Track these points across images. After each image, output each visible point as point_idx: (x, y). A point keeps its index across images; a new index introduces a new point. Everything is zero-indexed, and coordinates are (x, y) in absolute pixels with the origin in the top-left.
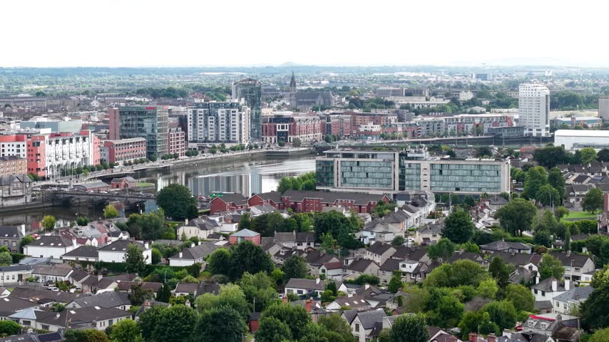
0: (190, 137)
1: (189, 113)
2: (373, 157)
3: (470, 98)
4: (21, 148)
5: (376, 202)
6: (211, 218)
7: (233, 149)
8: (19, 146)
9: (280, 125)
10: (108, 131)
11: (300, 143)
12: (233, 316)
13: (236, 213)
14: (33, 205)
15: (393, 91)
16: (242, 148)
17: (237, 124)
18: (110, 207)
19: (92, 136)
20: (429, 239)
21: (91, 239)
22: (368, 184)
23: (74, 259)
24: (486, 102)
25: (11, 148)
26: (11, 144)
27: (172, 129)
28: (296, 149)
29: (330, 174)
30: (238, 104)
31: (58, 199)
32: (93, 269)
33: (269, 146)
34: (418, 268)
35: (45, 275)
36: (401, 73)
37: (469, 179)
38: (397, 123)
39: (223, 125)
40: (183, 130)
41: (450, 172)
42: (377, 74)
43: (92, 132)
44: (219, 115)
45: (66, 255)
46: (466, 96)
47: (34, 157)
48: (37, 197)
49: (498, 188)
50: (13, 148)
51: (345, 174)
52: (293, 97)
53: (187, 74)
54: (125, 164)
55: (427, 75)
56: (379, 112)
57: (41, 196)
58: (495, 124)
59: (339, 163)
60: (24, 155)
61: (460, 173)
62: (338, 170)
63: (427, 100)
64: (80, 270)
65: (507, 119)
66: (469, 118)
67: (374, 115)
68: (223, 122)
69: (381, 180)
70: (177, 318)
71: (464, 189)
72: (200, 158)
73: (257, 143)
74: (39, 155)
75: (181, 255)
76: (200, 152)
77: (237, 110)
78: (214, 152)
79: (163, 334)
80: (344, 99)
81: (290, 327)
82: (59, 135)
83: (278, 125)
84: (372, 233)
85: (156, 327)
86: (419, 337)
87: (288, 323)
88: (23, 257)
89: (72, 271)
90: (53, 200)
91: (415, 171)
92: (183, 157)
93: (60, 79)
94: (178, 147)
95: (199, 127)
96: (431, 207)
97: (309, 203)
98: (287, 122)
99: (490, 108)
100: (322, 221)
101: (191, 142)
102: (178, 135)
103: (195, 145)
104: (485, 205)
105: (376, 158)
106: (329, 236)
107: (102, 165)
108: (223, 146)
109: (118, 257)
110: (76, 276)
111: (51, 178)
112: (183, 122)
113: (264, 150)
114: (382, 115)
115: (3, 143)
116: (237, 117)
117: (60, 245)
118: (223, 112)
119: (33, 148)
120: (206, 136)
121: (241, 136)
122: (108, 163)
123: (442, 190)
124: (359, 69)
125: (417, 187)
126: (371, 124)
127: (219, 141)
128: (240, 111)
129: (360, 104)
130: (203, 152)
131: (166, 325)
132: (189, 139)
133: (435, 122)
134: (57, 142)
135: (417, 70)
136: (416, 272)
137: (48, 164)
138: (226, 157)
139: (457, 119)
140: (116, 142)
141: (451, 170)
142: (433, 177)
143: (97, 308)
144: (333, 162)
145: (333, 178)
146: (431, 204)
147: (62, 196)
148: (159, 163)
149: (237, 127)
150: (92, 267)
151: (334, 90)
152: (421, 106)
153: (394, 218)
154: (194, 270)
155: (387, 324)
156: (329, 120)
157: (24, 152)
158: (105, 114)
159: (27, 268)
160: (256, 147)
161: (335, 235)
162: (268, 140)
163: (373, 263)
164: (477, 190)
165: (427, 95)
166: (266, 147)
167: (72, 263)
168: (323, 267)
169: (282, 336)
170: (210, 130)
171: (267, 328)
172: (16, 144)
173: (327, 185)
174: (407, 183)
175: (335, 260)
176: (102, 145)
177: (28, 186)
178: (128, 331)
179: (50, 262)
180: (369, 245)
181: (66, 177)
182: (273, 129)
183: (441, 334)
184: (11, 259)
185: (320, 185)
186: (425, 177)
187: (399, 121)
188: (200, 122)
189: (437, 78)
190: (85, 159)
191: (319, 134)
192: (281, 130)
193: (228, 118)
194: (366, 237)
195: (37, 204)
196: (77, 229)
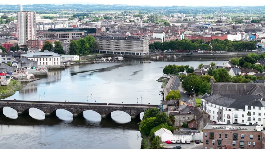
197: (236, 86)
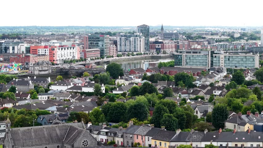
0: (119, 49)
1: (118, 39)
2: (199, 53)
3: (239, 36)
4: (47, 51)
5: (201, 71)
6: (130, 76)
7: (137, 55)
8: (45, 50)
9: (157, 45)
10: (83, 46)
11: (166, 52)
12: (143, 106)
13: (140, 75)
14: (52, 74)
15: (205, 33)
16: (141, 54)
17: (139, 44)
18: (86, 73)
19: (77, 47)
20: (225, 84)
21: (78, 84)
22: (197, 65)
23: (71, 91)
24: (246, 38)
25: (42, 51)
26: (42, 49)
27: (111, 45)
28: (165, 55)
29: (181, 60)
30: (139, 35)
31: (62, 72)
32: (79, 95)
33: (153, 54)
34: (221, 93)
35: (59, 97)
36: (208, 28)
37: (241, 62)
38: (208, 45)
39: (133, 44)
40: (115, 46)
41: (232, 59)
42: (198, 29)
43: (77, 45)
44: (131, 40)
45: (68, 89)
46: (237, 35)
47: (52, 55)
48: (54, 71)
49: (254, 66)
50: (43, 51)
51: (187, 60)
52: (162, 35)
53: (116, 29)
54: (91, 60)
55: (219, 29)
56: (200, 40)
57: (55, 70)
58: (250, 46)
59: (185, 55)
60: (48, 54)
61: (237, 60)
62: (184, 58)
63: (220, 37)
64: (74, 95)
65: (256, 44)
66: (239, 43)
67: (198, 42)
68: (132, 43)
69: (203, 63)
70: (118, 107)
71: (239, 67)
72: (123, 58)
73: (147, 52)
74: (54, 54)
75: (118, 89)
76: (123, 55)
77: (139, 38)
78: (129, 56)
79: (112, 114)
80: (184, 37)
81: (168, 109)
82: (63, 46)
83: (156, 45)
84: (200, 82)
85: (110, 111)
86: (225, 113)
87: (168, 107)
88: (50, 90)
89: (71, 95)
90: (60, 72)
91: (217, 59)
92: (116, 57)
93: (61, 30)
94: (113, 53)
95: (122, 45)
96: (225, 74)
97: (172, 72)
98: (160, 44)
99: (247, 40)
100: (178, 76)
101: (119, 52)
102: (113, 48)
103: (120, 53)
104: (249, 72)
105: (201, 53)
106: (181, 82)
107: (81, 60)
108: (133, 53)
109: (91, 90)
110: (73, 97)
111: (59, 65)
112: (115, 43)
113: (150, 55)
114: (201, 42)
115: (39, 49)
116: (139, 41)
117: (65, 85)
118: (133, 39)
119: (52, 51)
120: (125, 49)
121: (140, 49)
122: (84, 59)
123: (229, 67)
124: (190, 27)
125: (218, 66)
126: (196, 45)
127: (131, 51)
128: (140, 38)
129: (191, 38)
130: (124, 56)
131: (114, 110)
132: (118, 51)
133: (224, 44)
134: (62, 49)
135: (215, 27)
136: (220, 95)
137: (58, 59)
138: (134, 58)
139: (234, 43)
140: (87, 50)
141: (233, 58)
142: (225, 62)
143: (83, 106)
144: (182, 55)
145: (182, 62)
146: (225, 72)
147: (64, 70)
148: (105, 59)
149: (139, 45)
150: (79, 94)
151: (180, 33)
152: (217, 39)
153: (210, 76)
154: (124, 95)
155: (210, 110)
156: (178, 43)
157: (48, 53)
158: (81, 40)
159: (51, 94)
160: (147, 54)
161: (184, 82)
162: (152, 51)
163: (201, 92)
164: (245, 67)
165: (220, 35)
166: (151, 54)
167: (71, 92)
168: (180, 93)
169: (165, 112)
170: (127, 46)
171: (159, 109)
172: (44, 49)
173: (179, 65)
174: (214, 64)
175: (184, 90)
176: (81, 51)
177: (50, 66)
178: (97, 113)
179: (61, 92)
180: (199, 87)
181: (66, 64)
182: (154, 47)
183: (234, 114)
184: (44, 91)
185: (176, 65)
186: (222, 61)
187: (208, 44)
188: (123, 43)
189: (224, 30)
190: (74, 57)
191: (174, 49)
192: (157, 47)
193: (135, 41)
194: (197, 83)
195: (54, 74)
196: (72, 80)
197: (45, 130)
